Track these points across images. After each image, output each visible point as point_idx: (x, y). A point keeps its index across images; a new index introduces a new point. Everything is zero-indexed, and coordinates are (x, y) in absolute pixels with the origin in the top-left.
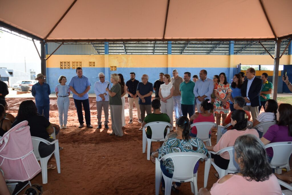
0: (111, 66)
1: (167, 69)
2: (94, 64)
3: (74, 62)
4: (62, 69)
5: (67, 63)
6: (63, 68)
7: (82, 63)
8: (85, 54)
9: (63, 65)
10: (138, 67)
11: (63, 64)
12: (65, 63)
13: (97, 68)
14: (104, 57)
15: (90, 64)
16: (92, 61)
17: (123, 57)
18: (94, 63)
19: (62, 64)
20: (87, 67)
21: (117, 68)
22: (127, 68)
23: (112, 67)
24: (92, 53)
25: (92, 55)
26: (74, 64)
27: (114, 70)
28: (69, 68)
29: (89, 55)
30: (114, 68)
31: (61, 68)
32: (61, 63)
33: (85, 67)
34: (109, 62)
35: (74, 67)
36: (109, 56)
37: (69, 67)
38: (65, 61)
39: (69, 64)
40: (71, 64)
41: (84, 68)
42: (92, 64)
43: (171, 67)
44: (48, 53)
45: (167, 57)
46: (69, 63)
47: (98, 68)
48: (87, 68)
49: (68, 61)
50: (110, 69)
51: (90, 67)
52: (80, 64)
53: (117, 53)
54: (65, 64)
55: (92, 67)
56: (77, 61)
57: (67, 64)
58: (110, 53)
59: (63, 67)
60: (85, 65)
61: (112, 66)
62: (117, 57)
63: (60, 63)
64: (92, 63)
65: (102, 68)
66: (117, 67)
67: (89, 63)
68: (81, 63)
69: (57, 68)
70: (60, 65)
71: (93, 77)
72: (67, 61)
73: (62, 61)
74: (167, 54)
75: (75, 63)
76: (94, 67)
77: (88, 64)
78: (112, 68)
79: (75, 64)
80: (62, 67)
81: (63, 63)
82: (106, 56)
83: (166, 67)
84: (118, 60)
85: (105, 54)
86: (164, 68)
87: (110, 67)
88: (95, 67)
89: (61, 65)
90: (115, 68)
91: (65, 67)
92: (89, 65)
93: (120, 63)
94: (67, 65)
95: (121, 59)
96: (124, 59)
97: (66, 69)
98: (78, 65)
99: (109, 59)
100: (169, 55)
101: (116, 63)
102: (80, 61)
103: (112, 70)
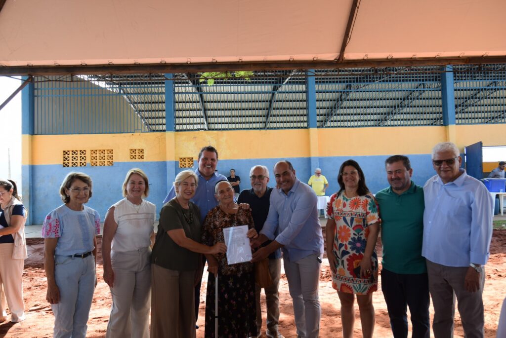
0: (181, 158)
1: (309, 160)
2: (141, 154)
3: (96, 151)
4: (68, 166)
5: (79, 152)
6: (70, 165)
7: (114, 152)
8: (120, 133)
9: (71, 159)
11: (71, 156)
12: (74, 152)
13: (148, 162)
14: (165, 138)
15: (133, 154)
16: (137, 146)
18: (142, 151)
19: (66, 156)
20: (126, 161)
21: (194, 162)
23: (183, 159)
24: (136, 129)
25: (136, 134)
26: (94, 155)
27: (187, 167)
28: (82, 164)
29: (131, 134)
30: (187, 163)
31: (66, 165)
32: (65, 153)
33: (120, 161)
34: (175, 148)
35: (94, 161)
36: (175, 135)
37: (83, 161)
38: (74, 150)
39: (83, 155)
40: (88, 155)
41: (119, 163)
43: (317, 156)
44: (36, 132)
45: (308, 134)
46: (82, 152)
47: (151, 163)
48: (124, 163)
49: (82, 150)
50: (180, 165)
51: (134, 160)
52: (110, 155)
54: (75, 156)
55: (137, 160)
56: (102, 148)
57: (79, 155)
59: (70, 161)
60: (122, 156)
61: (183, 156)
62: (195, 138)
63: (62, 153)
64: (137, 151)
65: (161, 162)
66: (194, 160)
67: (129, 151)
68: (111, 151)
69: (54, 166)
70: (62, 159)
72: (78, 149)
73: (66, 150)
74: (306, 125)
75: (98, 152)
76: (141, 160)
77: (128, 153)
78: (183, 163)
79: (98, 155)
80: (66, 162)
81: (71, 153)
82: (170, 135)
83: (306, 156)
84: (196, 144)
85: (167, 129)
86: (303, 159)
87: (178, 160)
88: (145, 160)
89: (65, 159)
90: (191, 162)
91: (75, 161)
92: (129, 157)
94: (79, 158)
95: (204, 140)
96: (209, 141)
97: (77, 166)
98: (104, 156)
99: (175, 141)
100: (311, 129)
101: (192, 151)
102: (109, 149)
103: (183, 166)
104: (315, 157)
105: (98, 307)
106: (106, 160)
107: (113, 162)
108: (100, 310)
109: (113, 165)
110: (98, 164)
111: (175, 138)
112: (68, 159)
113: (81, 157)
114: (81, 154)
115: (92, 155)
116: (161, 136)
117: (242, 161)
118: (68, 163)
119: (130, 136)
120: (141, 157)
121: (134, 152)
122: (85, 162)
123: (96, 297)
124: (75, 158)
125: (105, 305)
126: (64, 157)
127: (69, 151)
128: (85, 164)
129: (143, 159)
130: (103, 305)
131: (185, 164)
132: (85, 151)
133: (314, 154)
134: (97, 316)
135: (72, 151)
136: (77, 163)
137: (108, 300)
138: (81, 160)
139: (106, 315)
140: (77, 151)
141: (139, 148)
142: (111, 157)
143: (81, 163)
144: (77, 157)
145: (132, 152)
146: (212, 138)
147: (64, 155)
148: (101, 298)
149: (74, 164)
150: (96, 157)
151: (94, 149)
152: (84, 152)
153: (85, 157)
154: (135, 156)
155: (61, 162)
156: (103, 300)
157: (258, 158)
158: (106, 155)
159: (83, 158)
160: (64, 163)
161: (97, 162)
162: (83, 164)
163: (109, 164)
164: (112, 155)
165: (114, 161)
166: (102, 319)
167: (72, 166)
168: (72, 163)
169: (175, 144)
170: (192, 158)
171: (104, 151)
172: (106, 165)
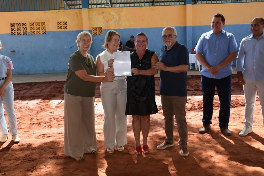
0: (94, 28)
1: (185, 28)
2: (65, 25)
3: (34, 23)
4: (15, 35)
5: (21, 25)
6: (16, 34)
7: (46, 24)
8: (50, 10)
9: (16, 29)
10: (138, 27)
11: (16, 27)
12: (18, 25)
13: (70, 31)
14: (81, 14)
15: (60, 25)
16: (62, 20)
17: (112, 12)
18: (65, 23)
19: (13, 27)
20: (55, 30)
21: (103, 31)
22: (120, 29)
23: (95, 29)
24: (61, 7)
25: (61, 11)
26: (32, 26)
27: (98, 34)
29: (57, 11)
30: (98, 31)
31: (13, 34)
32: (12, 25)
33: (51, 31)
34: (89, 21)
35: (33, 31)
36: (89, 11)
37: (25, 31)
38: (18, 23)
39: (24, 27)
40: (28, 26)
42: (62, 25)
43: (191, 25)
45: (185, 9)
46: (24, 24)
47: (73, 31)
48: (54, 32)
49: (24, 22)
50: (93, 33)
51: (60, 30)
52: (43, 26)
53: (103, 6)
54: (19, 27)
55: (63, 30)
56: (38, 21)
57: (22, 27)
58: (90, 6)
59: (16, 31)
60: (52, 27)
61: (95, 26)
63: (10, 25)
64: (62, 23)
65: (79, 31)
66: (103, 29)
67: (56, 23)
68: (44, 23)
69: (5, 35)
70: (10, 29)
71: (65, 47)
72: (21, 22)
73: (12, 23)
74: (183, 3)
75: (35, 24)
76: (65, 30)
77: (56, 25)
78: (95, 31)
79: (35, 26)
80: (13, 31)
81: (16, 25)
82: (85, 11)
83: (183, 25)
84: (104, 17)
85: (83, 7)
86: (180, 27)
88: (68, 30)
89: (12, 29)
90: (100, 31)
91: (19, 31)
92: (57, 28)
93: (107, 21)
94: (22, 29)
95: (109, 14)
96: (113, 15)
97: (21, 34)
98: (39, 27)
99: (89, 15)
100: (187, 5)
101: (101, 23)
102: (43, 22)
103: (95, 33)
104: (189, 26)
105: (42, 128)
106: (41, 30)
107: (45, 31)
108: (44, 130)
109: (46, 33)
110: (35, 33)
111: (89, 13)
112: (14, 29)
113: (23, 28)
114: (23, 26)
115: (31, 27)
116: (79, 12)
117: (137, 29)
118: (15, 32)
119: (57, 12)
120: (65, 27)
121: (60, 24)
122: (26, 32)
123: (40, 122)
124: (19, 29)
125: (46, 127)
126: (12, 28)
127: (14, 24)
128: (26, 33)
129: (67, 28)
130: (45, 127)
131: (96, 32)
132: (26, 23)
133: (189, 24)
134: (42, 134)
135: (17, 24)
136: (21, 32)
137: (48, 124)
138: (23, 30)
139: (48, 133)
140: (20, 24)
141: (64, 21)
142: (44, 28)
143: (23, 32)
144: (20, 28)
145: (58, 24)
146: (115, 13)
147: (11, 26)
148: (43, 122)
149: (19, 33)
150: (34, 27)
151: (32, 22)
152: (25, 25)
153: (26, 28)
154: (61, 27)
155: (10, 32)
156: (45, 123)
157: (148, 27)
158: (41, 26)
159: (25, 29)
160: (12, 33)
161: (34, 32)
162: (25, 33)
163: (43, 32)
164: (44, 26)
165: (47, 30)
166: (45, 136)
167: (18, 34)
168: (18, 32)
169: (89, 17)
170: (102, 28)
171: (39, 23)
172: (41, 33)
